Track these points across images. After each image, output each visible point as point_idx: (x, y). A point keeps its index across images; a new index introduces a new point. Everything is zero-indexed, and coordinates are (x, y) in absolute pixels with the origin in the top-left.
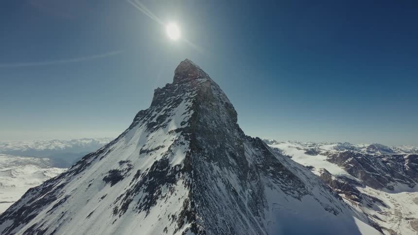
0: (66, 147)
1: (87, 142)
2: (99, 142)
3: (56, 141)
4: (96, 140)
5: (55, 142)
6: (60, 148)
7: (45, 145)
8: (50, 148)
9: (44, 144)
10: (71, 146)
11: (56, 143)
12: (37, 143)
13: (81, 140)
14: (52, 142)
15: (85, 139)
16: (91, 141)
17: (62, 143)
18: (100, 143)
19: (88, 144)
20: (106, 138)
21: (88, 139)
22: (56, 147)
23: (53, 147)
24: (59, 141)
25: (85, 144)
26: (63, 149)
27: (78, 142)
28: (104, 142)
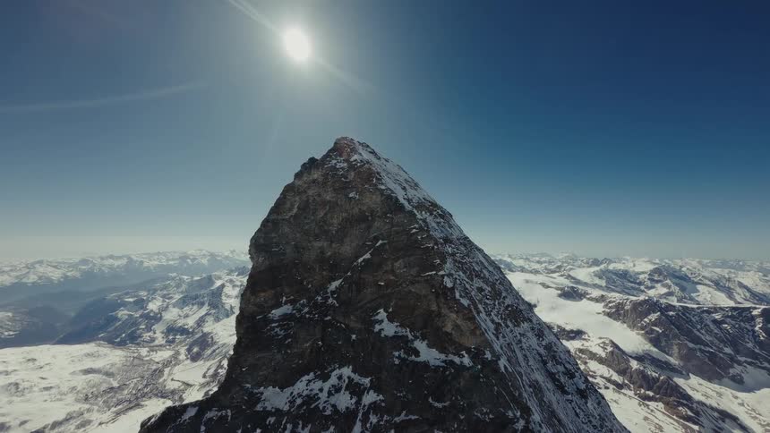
0: (66, 277)
1: (116, 263)
2: (142, 262)
3: (41, 262)
4: (135, 259)
5: (37, 266)
6: (49, 279)
7: (12, 274)
8: (24, 280)
9: (11, 270)
10: (78, 274)
11: (41, 269)
13: (102, 259)
14: (30, 267)
15: (112, 257)
16: (124, 261)
17: (55, 267)
18: (146, 264)
19: (118, 266)
20: (159, 253)
21: (119, 258)
22: (40, 278)
23: (32, 278)
24: (49, 264)
25: (111, 267)
26: (59, 281)
27: (94, 265)
28: (156, 263)
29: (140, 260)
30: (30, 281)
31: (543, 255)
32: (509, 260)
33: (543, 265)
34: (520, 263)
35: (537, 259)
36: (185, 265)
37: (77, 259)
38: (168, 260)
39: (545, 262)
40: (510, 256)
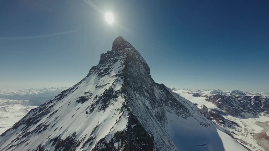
0: (40, 93)
1: (54, 90)
3: (32, 89)
4: (59, 88)
6: (36, 94)
7: (25, 92)
8: (29, 94)
10: (43, 93)
11: (33, 91)
12: (20, 91)
13: (50, 89)
14: (30, 90)
15: (52, 88)
16: (56, 89)
17: (36, 90)
21: (54, 88)
22: (33, 93)
23: (31, 93)
25: (52, 91)
26: (38, 94)
27: (48, 90)
29: (61, 89)
30: (30, 94)
37: (42, 88)
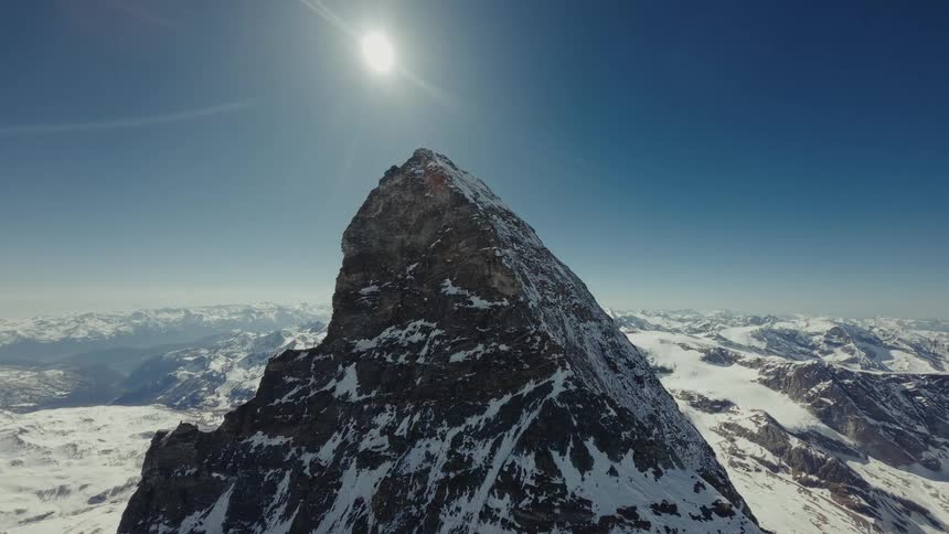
0: (118, 333)
1: (173, 317)
2: (201, 316)
3: (90, 315)
4: (193, 312)
6: (102, 336)
7: (60, 328)
8: (73, 336)
9: (59, 324)
10: (131, 330)
11: (91, 323)
12: (45, 323)
13: (157, 312)
14: (80, 320)
15: (167, 310)
16: (182, 315)
17: (104, 320)
18: (205, 319)
19: (174, 321)
20: (219, 307)
21: (175, 311)
22: (90, 333)
23: (82, 333)
24: (100, 318)
25: (167, 322)
26: (111, 337)
27: (149, 319)
28: (216, 317)
29: (198, 313)
30: (80, 336)
31: (688, 311)
32: (641, 317)
33: (687, 324)
34: (657, 321)
35: (679, 316)
36: (250, 320)
37: (128, 312)
38: (230, 314)
39: (689, 320)
40: (643, 312)
